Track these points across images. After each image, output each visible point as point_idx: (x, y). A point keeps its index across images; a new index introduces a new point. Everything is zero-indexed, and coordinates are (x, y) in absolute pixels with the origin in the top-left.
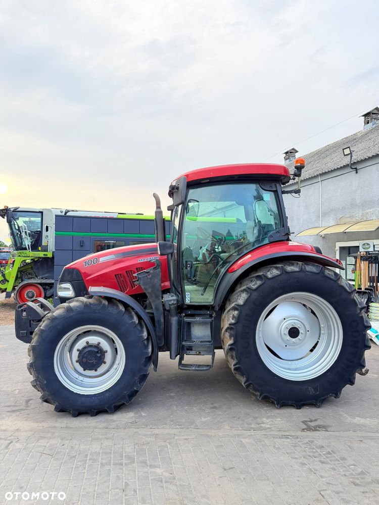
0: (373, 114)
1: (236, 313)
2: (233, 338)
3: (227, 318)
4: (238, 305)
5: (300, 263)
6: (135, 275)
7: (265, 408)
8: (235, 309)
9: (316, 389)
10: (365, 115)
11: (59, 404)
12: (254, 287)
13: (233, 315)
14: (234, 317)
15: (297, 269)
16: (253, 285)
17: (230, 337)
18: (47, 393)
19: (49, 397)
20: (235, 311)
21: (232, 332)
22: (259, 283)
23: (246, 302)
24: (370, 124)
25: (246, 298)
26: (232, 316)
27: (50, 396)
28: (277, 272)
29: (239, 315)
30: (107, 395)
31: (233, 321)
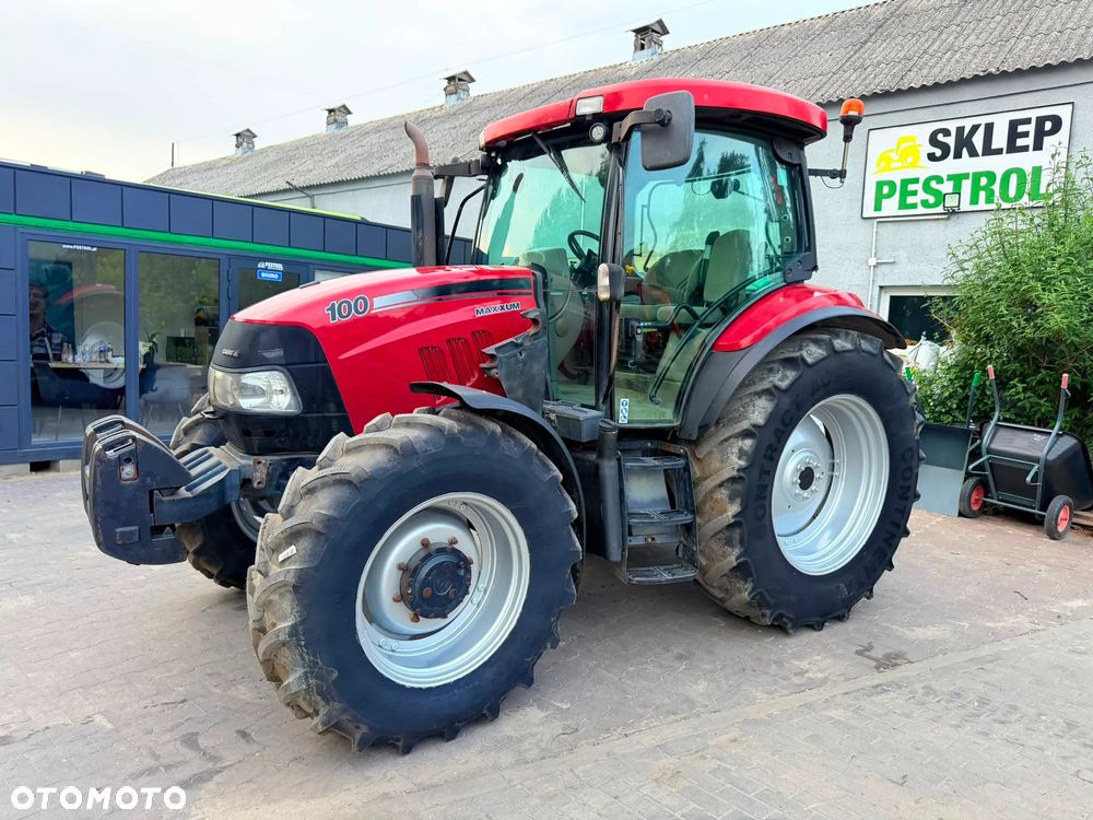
0: (653, 31)
1: (748, 443)
2: (738, 500)
3: (717, 455)
4: (755, 426)
5: (855, 333)
6: (490, 350)
7: (767, 640)
8: (746, 434)
9: (849, 586)
10: (637, 31)
11: (370, 728)
12: (784, 384)
13: (741, 449)
14: (742, 454)
15: (849, 346)
16: (781, 380)
17: (732, 499)
18: (337, 705)
19: (344, 717)
20: (743, 439)
21: (738, 487)
22: (791, 375)
23: (770, 418)
24: (647, 52)
25: (770, 410)
26: (736, 450)
27: (344, 711)
28: (820, 351)
29: (757, 449)
30: (489, 675)
31: (742, 463)
